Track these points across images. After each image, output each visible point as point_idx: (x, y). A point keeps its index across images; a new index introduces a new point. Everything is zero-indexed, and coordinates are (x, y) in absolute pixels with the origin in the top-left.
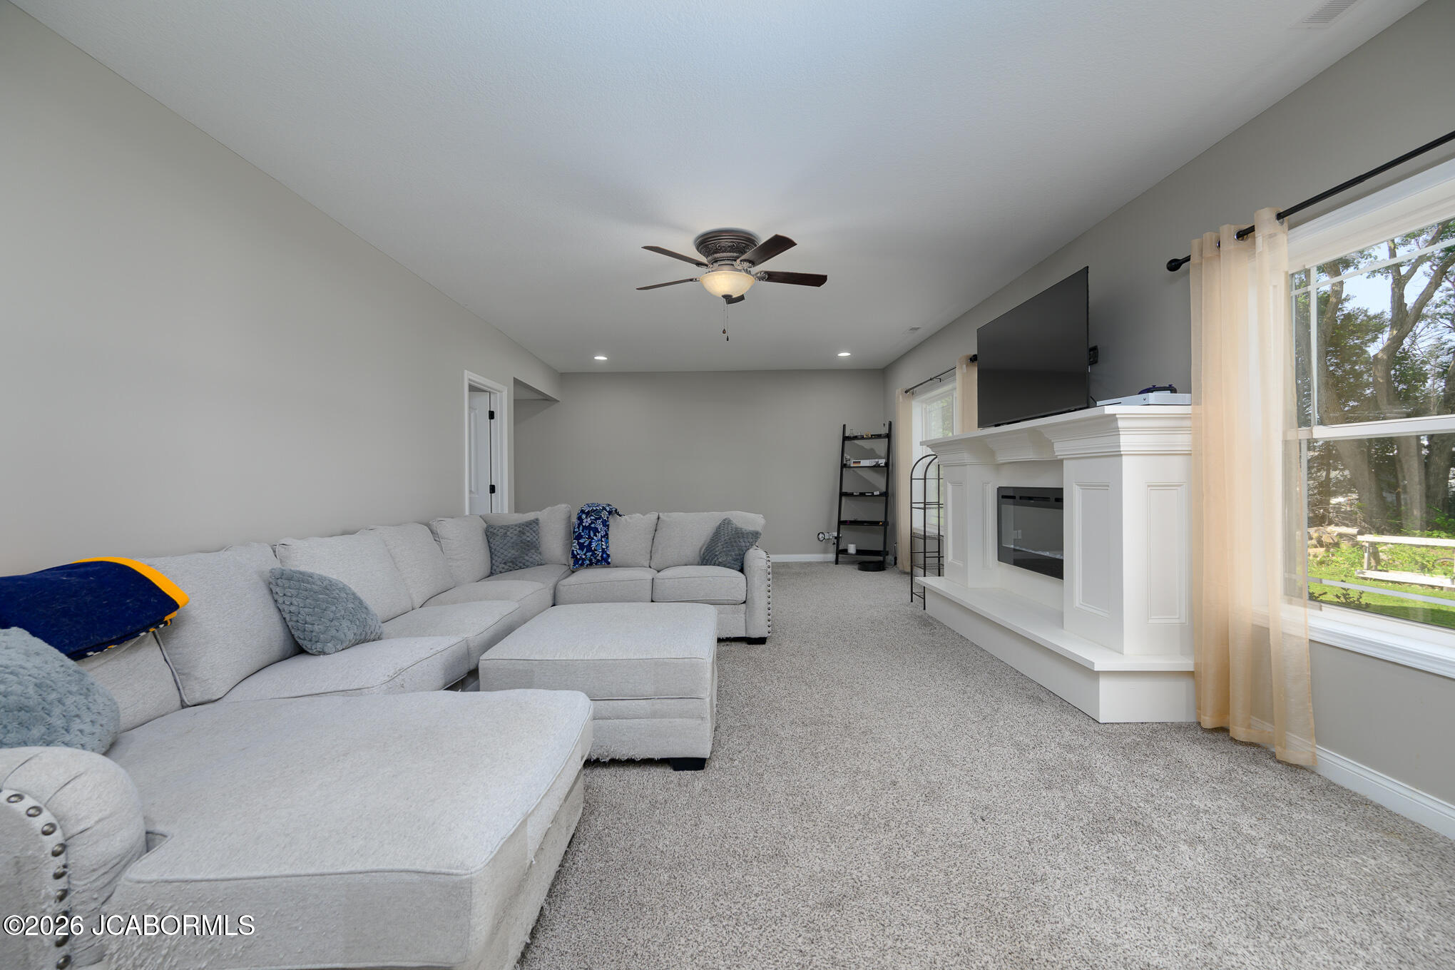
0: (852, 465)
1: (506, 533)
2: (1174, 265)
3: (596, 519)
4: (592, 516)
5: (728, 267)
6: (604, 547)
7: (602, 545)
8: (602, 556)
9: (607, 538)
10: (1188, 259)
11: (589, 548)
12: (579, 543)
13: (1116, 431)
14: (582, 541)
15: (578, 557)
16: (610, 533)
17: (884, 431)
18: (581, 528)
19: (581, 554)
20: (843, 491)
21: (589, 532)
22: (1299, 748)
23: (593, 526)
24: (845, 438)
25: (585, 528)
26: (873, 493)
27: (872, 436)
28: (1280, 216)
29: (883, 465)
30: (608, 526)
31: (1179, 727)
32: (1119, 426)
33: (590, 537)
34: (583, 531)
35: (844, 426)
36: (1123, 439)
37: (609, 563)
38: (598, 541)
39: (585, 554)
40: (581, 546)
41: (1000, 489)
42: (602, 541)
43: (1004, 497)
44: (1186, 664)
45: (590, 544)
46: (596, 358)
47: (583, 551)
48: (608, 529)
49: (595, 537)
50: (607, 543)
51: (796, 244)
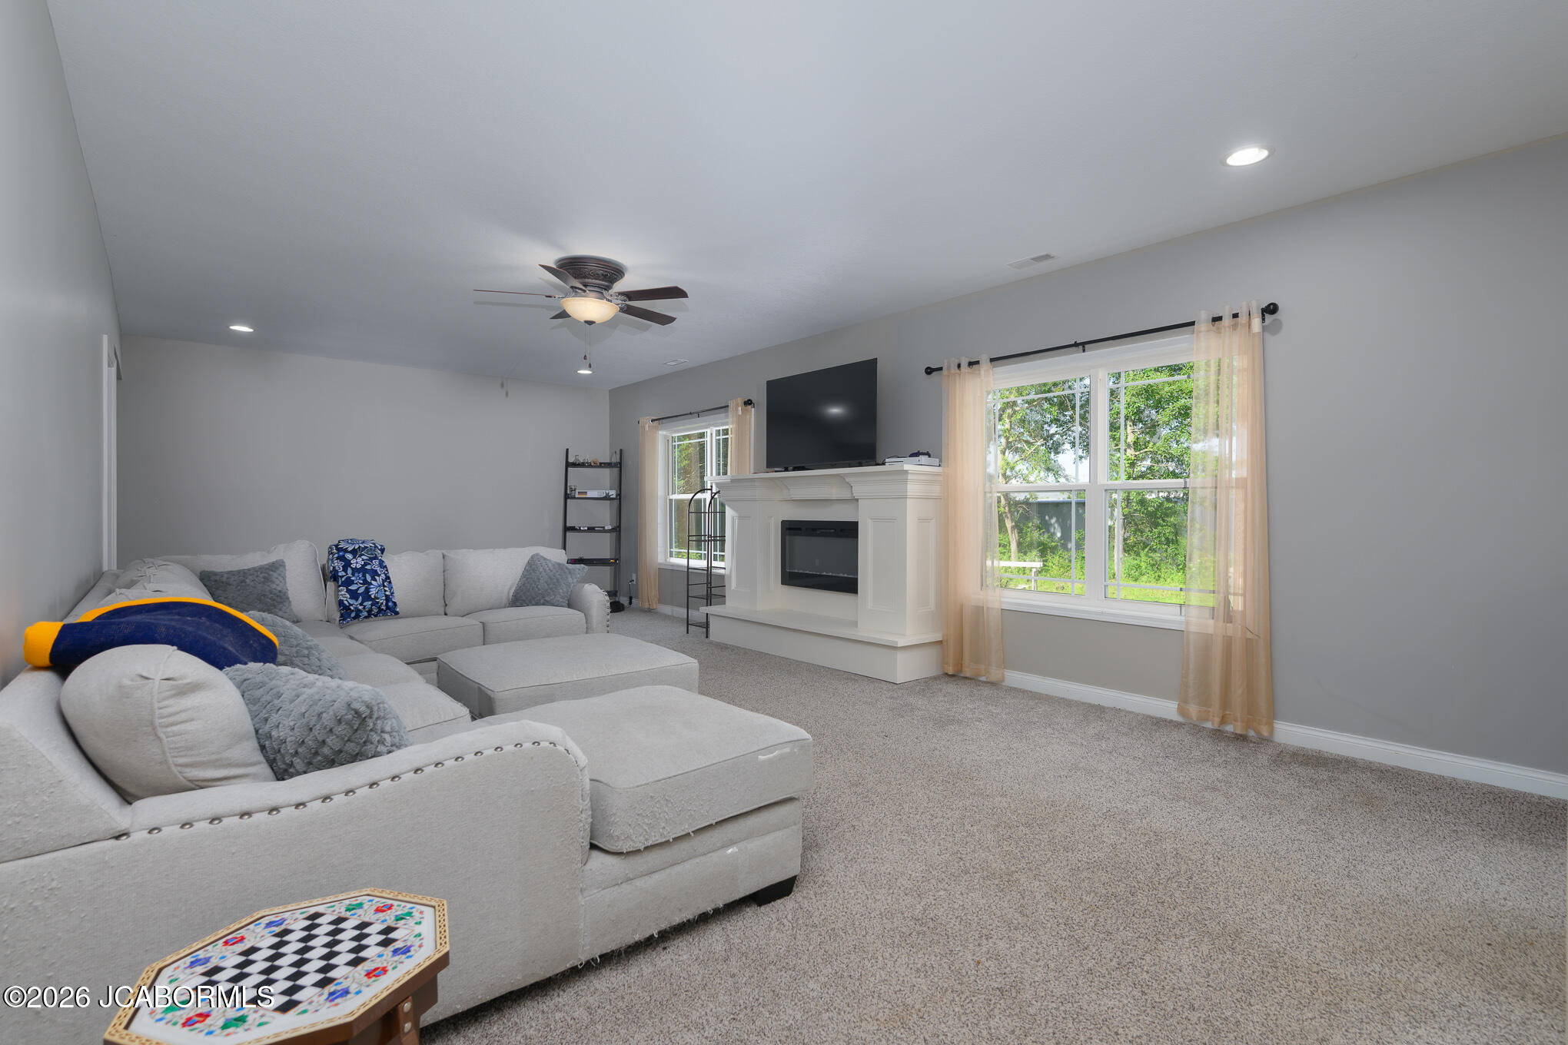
0: (577, 496)
1: (243, 581)
2: (929, 371)
3: (371, 559)
4: (363, 555)
5: (594, 294)
6: (388, 593)
7: (385, 591)
8: (387, 605)
9: (390, 582)
10: (940, 369)
11: (366, 596)
12: (348, 591)
13: (906, 481)
14: (353, 587)
15: (352, 608)
16: (390, 575)
17: (616, 459)
18: (350, 571)
19: (355, 604)
20: (568, 525)
21: (364, 576)
22: (995, 674)
23: (368, 567)
24: (568, 465)
25: (355, 570)
26: (604, 527)
27: (601, 463)
28: (992, 360)
29: (614, 496)
30: (386, 567)
31: (935, 678)
32: (909, 478)
33: (365, 582)
34: (353, 575)
35: (567, 450)
36: (909, 486)
37: (397, 613)
38: (379, 586)
39: (361, 604)
40: (354, 595)
41: (783, 522)
42: (384, 586)
43: (790, 529)
44: (938, 637)
45: (367, 590)
46: (231, 327)
47: (357, 600)
48: (387, 570)
49: (373, 582)
50: (391, 588)
51: (687, 297)
